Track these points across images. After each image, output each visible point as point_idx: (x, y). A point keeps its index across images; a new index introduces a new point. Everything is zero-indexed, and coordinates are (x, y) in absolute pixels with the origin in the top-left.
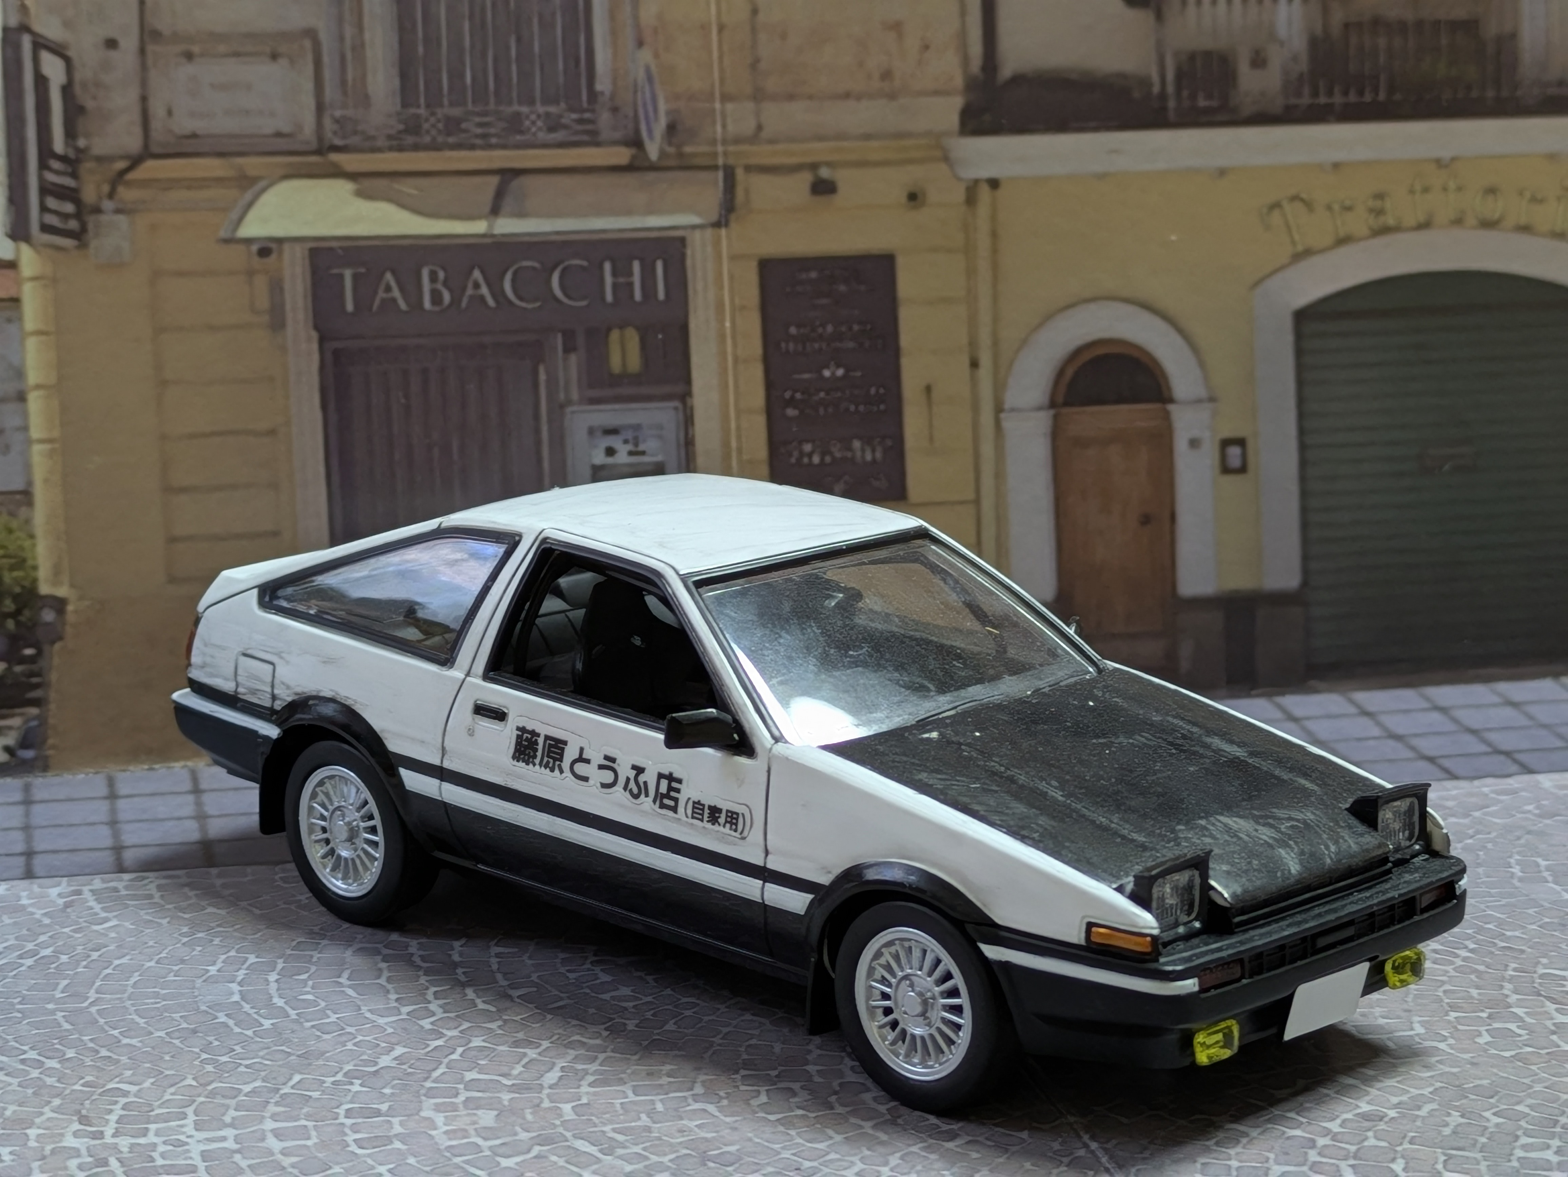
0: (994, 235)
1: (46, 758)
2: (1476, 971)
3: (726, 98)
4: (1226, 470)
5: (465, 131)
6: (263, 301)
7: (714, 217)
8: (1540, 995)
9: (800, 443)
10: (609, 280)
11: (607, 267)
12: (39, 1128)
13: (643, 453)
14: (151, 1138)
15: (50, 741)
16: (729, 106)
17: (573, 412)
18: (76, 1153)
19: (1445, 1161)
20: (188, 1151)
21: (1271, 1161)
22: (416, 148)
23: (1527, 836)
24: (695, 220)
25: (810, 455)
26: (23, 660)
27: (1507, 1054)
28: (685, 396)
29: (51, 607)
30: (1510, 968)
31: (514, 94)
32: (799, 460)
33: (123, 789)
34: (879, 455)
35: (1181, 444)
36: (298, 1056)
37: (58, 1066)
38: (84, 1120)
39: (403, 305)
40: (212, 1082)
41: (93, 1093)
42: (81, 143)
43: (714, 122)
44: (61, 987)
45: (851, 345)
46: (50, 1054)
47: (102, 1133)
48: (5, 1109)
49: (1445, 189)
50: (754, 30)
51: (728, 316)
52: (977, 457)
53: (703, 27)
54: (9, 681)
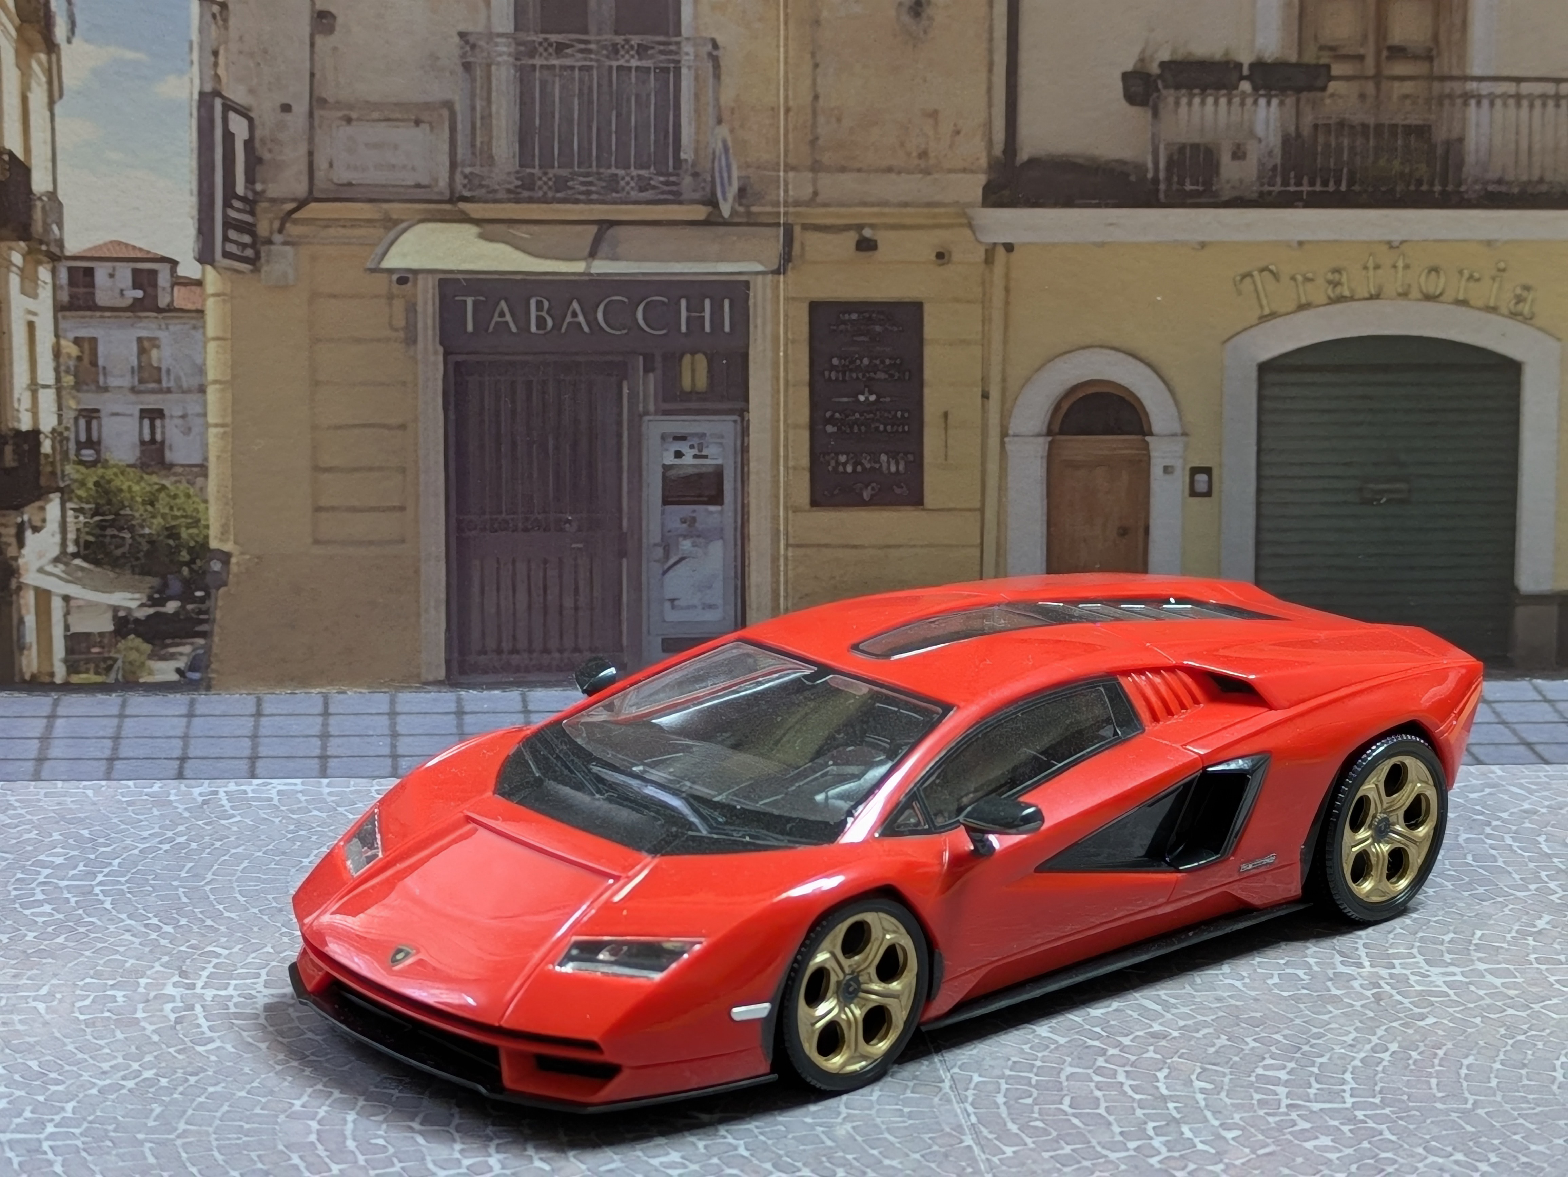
0: (1007, 290)
1: (210, 679)
3: (788, 168)
4: (1193, 493)
5: (570, 188)
6: (400, 321)
7: (774, 266)
9: (837, 454)
10: (684, 314)
11: (683, 303)
12: (148, 978)
13: (706, 457)
14: (230, 991)
15: (213, 666)
16: (791, 174)
17: (649, 421)
18: (172, 999)
19: (1200, 1073)
22: (531, 200)
24: (760, 268)
25: (845, 465)
28: (743, 412)
29: (219, 559)
31: (613, 160)
32: (835, 469)
33: (267, 709)
34: (901, 467)
35: (1156, 471)
37: (172, 931)
38: (183, 974)
39: (514, 329)
41: (194, 954)
42: (259, 187)
43: (778, 188)
44: (187, 868)
45: (881, 375)
46: (169, 921)
47: (194, 984)
48: (126, 962)
49: (1395, 267)
50: (814, 113)
51: (782, 349)
52: (984, 472)
53: (773, 109)
54: (182, 617)
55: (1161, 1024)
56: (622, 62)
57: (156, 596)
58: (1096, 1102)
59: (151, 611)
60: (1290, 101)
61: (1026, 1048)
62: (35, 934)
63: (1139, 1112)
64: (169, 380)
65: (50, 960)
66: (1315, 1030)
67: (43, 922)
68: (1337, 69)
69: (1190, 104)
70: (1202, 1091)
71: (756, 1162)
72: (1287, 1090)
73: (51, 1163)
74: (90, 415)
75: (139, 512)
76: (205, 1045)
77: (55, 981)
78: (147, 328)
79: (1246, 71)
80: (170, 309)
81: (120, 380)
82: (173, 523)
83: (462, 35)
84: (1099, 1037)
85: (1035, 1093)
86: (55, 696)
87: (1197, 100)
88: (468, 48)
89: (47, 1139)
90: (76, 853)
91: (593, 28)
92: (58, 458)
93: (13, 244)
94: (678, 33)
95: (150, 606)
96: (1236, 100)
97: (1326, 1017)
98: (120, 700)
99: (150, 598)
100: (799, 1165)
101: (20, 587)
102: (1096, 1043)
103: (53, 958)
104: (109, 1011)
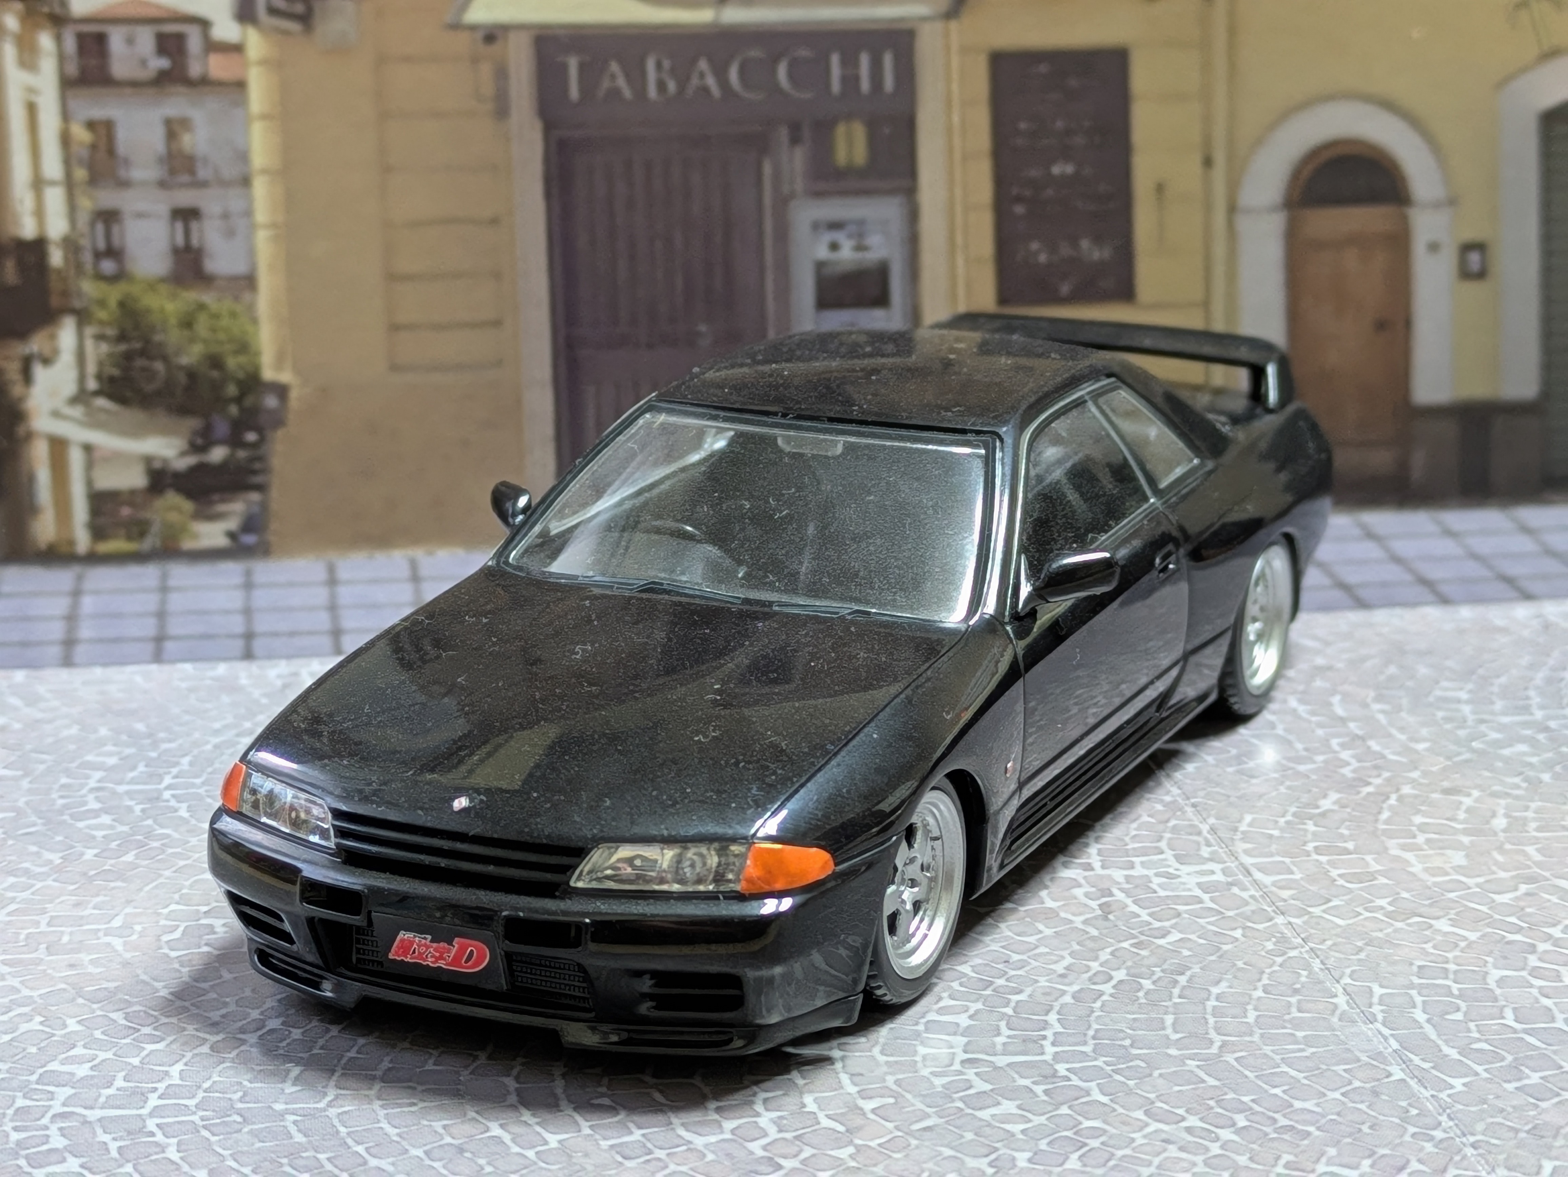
0: (1232, 29)
1: (269, 542)
4: (1464, 274)
6: (488, 88)
7: (944, 8)
9: (1027, 240)
10: (836, 71)
11: (835, 57)
13: (866, 248)
15: (272, 527)
17: (797, 206)
21: (1489, 965)
24: (926, 11)
25: (1037, 253)
26: (246, 445)
28: (910, 191)
29: (274, 393)
32: (1025, 259)
33: (343, 575)
34: (1107, 253)
35: (1419, 248)
39: (628, 94)
45: (1081, 141)
51: (956, 110)
52: (1208, 258)
54: (231, 466)
57: (199, 441)
59: (192, 460)
61: (1428, 947)
62: (96, 851)
64: (205, 171)
65: (119, 884)
67: (104, 837)
71: (1121, 1110)
73: (163, 1149)
74: (109, 218)
75: (173, 337)
77: (128, 910)
78: (176, 106)
80: (204, 81)
81: (145, 171)
82: (217, 350)
84: (1519, 930)
85: (1463, 1005)
86: (77, 568)
89: (151, 1115)
90: (132, 751)
92: (72, 272)
95: (191, 455)
98: (158, 571)
99: (191, 443)
100: (1181, 1111)
101: (30, 436)
102: (1518, 937)
103: (124, 881)
104: (206, 944)
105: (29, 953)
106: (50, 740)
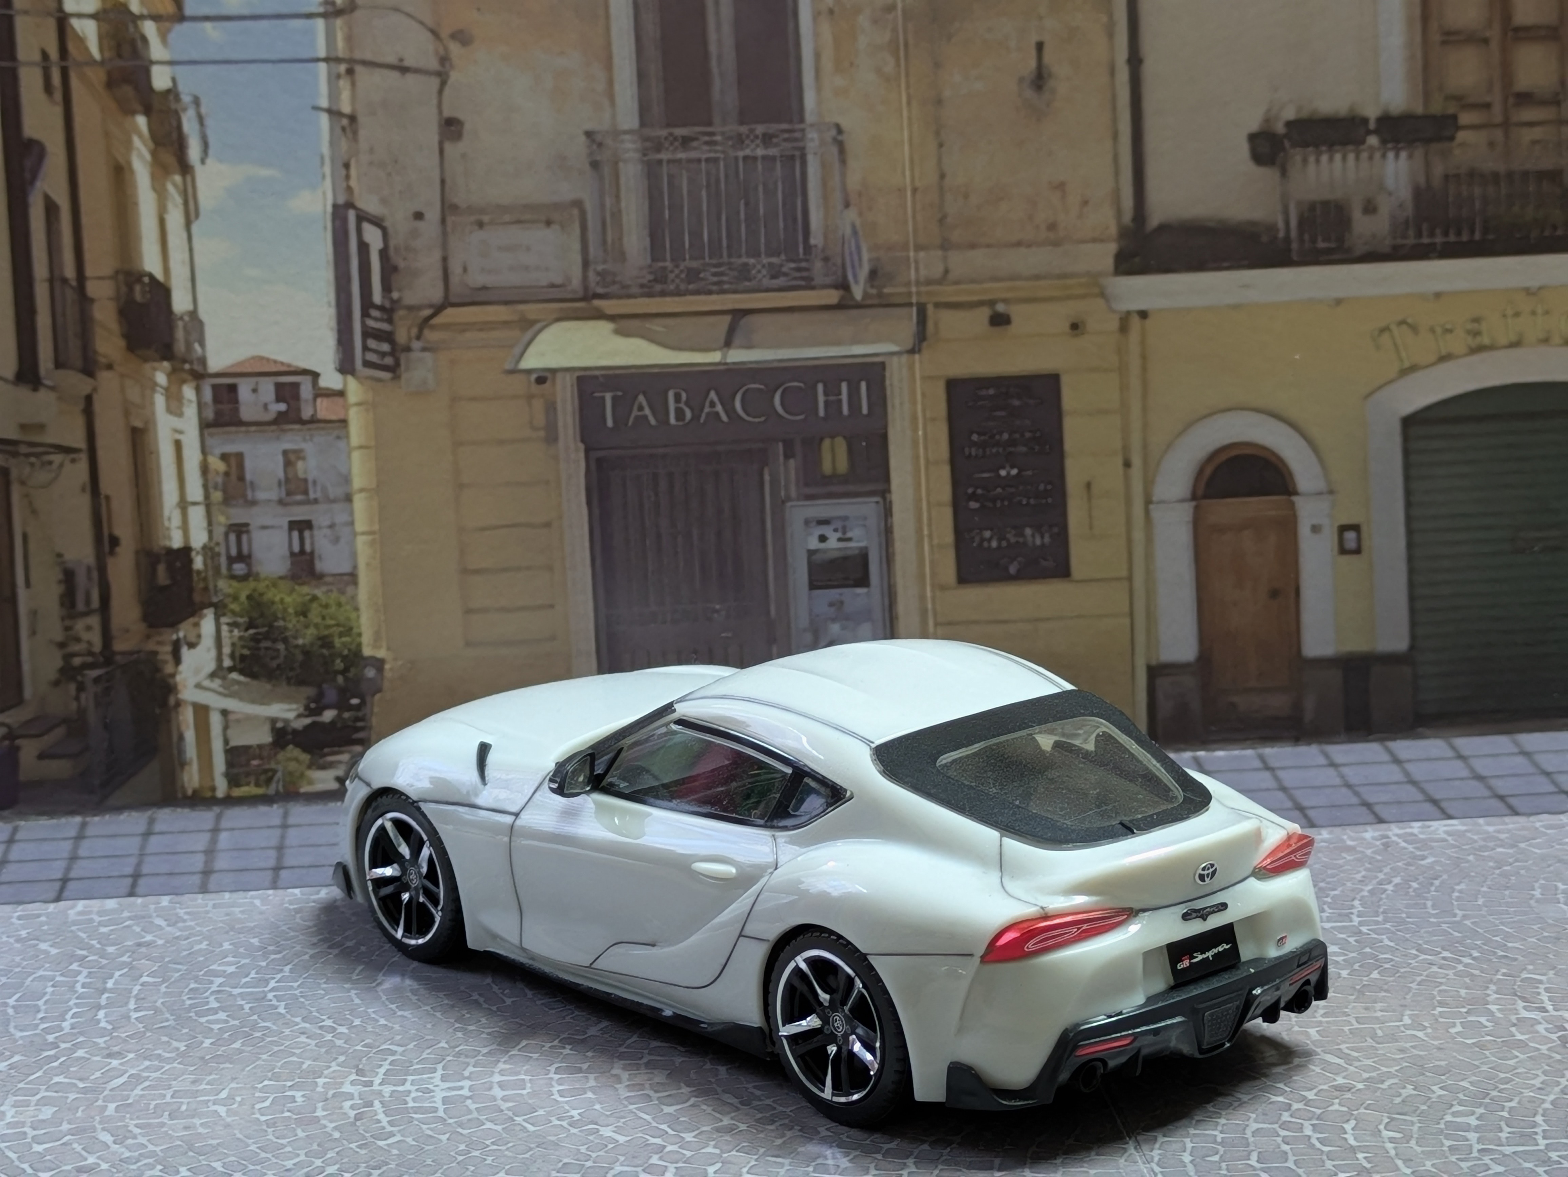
0: (1144, 357)
2: (1472, 975)
3: (918, 248)
4: (1343, 551)
5: (702, 279)
6: (540, 419)
7: (909, 345)
8: (1516, 995)
9: (981, 530)
10: (821, 399)
11: (820, 387)
12: (325, 1077)
13: (849, 539)
14: (408, 1086)
16: (922, 254)
17: (792, 506)
18: (351, 1096)
19: (1388, 1123)
20: (433, 1097)
21: (1252, 1120)
22: (663, 294)
23: (1558, 865)
24: (894, 348)
25: (990, 540)
26: (351, 708)
27: (1470, 1041)
28: (884, 492)
29: (373, 666)
30: (1500, 973)
31: (744, 250)
32: (980, 545)
34: (1047, 540)
35: (1304, 530)
36: (528, 1027)
37: (346, 1031)
38: (360, 1072)
39: (653, 421)
40: (460, 1045)
41: (369, 1052)
42: (395, 295)
43: (909, 268)
45: (1023, 449)
46: (343, 1022)
47: (372, 1082)
48: (303, 1063)
49: (1534, 313)
50: (941, 191)
51: (921, 426)
52: (1129, 541)
53: (899, 190)
54: (339, 725)
55: (1344, 1078)
56: (748, 152)
57: (313, 705)
58: (1284, 1156)
59: (308, 721)
60: (1419, 153)
61: (1210, 1106)
62: (211, 1041)
63: (1329, 1164)
64: (315, 492)
65: (227, 1065)
66: (1502, 1075)
67: (219, 1029)
68: (1465, 118)
69: (1318, 161)
70: (1392, 1140)
72: (1477, 1135)
74: (240, 530)
75: (292, 623)
76: (386, 1140)
77: (233, 1085)
78: (292, 440)
79: (1372, 125)
80: (313, 420)
81: (268, 493)
82: (326, 632)
83: (589, 134)
85: (1221, 1150)
86: (217, 809)
87: (1324, 158)
88: (595, 147)
90: (247, 961)
91: (717, 119)
92: (210, 573)
93: (156, 364)
94: (802, 120)
95: (307, 716)
96: (1364, 155)
97: (1512, 1062)
98: (281, 811)
99: (307, 708)
101: (178, 704)
102: (1280, 1099)
103: (231, 1063)
104: (288, 1111)
105: (155, 1118)
106: (185, 953)
